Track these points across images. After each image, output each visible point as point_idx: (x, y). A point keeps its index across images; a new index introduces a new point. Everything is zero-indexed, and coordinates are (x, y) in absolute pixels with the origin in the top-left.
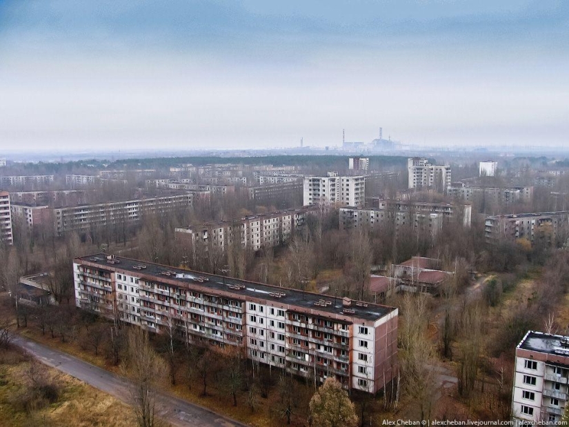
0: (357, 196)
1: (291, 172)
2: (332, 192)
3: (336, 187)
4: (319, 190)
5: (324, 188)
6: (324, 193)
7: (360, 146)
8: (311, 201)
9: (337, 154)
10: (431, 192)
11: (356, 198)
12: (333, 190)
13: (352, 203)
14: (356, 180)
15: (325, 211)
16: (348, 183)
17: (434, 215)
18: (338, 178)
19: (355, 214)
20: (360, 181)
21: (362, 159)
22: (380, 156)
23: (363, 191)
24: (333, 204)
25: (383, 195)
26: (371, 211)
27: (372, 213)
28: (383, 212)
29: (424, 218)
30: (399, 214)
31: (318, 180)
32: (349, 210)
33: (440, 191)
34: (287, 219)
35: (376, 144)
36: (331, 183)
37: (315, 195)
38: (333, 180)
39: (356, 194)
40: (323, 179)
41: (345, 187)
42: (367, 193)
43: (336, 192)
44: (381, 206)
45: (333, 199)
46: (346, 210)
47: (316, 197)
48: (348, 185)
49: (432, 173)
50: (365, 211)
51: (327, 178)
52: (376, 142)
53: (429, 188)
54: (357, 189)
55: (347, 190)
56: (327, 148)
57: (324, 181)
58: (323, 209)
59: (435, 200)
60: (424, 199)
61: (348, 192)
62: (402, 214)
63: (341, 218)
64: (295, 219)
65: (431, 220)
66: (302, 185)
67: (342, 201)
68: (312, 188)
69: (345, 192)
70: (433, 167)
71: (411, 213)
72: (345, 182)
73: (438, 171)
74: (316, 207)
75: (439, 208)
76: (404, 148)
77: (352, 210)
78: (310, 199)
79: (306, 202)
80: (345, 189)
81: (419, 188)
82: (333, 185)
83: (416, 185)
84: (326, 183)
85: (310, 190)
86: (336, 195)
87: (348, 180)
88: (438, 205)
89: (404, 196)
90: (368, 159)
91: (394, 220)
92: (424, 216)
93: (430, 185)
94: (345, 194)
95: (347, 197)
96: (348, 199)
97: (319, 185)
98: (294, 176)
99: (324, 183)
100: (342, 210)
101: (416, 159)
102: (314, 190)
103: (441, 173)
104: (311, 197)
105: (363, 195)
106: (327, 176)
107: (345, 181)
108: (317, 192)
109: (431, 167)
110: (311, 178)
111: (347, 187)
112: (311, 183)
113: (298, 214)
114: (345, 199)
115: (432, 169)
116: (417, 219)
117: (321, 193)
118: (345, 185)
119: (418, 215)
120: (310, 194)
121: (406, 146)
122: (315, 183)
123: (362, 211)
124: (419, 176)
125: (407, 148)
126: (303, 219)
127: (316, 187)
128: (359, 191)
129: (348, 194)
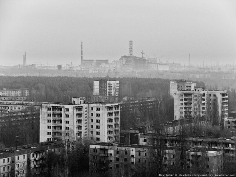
0: (111, 129)
1: (15, 98)
2: (78, 124)
3: (83, 118)
4: (61, 122)
5: (67, 119)
6: (67, 125)
7: (104, 65)
8: (50, 136)
9: (74, 76)
10: (204, 124)
11: (110, 132)
12: (80, 121)
13: (104, 138)
14: (110, 108)
15: (71, 149)
16: (98, 112)
17: (211, 153)
18: (85, 106)
19: (111, 152)
20: (114, 110)
21: (112, 82)
22: (132, 78)
23: (119, 122)
24: (79, 139)
25: (144, 127)
26: (132, 149)
27: (133, 151)
28: (146, 150)
29: (199, 156)
30: (167, 151)
31: (60, 109)
32: (103, 147)
33: (215, 123)
34: (21, 159)
35: (124, 63)
36: (77, 112)
37: (55, 127)
38: (80, 109)
39: (110, 126)
40: (67, 106)
41: (95, 118)
42: (123, 125)
43: (83, 124)
44: (141, 142)
45: (79, 133)
46: (98, 147)
47: (57, 131)
48: (98, 115)
49: (204, 100)
50: (124, 149)
51: (72, 106)
52: (124, 60)
53: (202, 119)
54: (110, 121)
55: (98, 121)
56: (60, 67)
57: (68, 110)
58: (68, 146)
59: (210, 134)
60: (197, 132)
61: (98, 124)
62: (171, 152)
63: (91, 158)
64: (32, 159)
65: (208, 159)
66: (38, 115)
67: (91, 136)
68: (51, 118)
69: (95, 124)
70: (206, 92)
71: (183, 150)
72: (95, 112)
73: (212, 97)
74: (59, 143)
75: (216, 144)
76: (161, 68)
77: (106, 147)
78: (49, 133)
79: (43, 138)
80: (95, 121)
81: (188, 119)
82: (80, 115)
83: (183, 115)
84: (70, 113)
85: (49, 121)
86: (83, 128)
87: (98, 109)
88: (215, 140)
89: (170, 129)
90: (118, 82)
91: (162, 160)
92: (199, 154)
93: (202, 115)
94: (95, 127)
95: (98, 130)
96: (98, 133)
97: (61, 115)
98: (22, 104)
99: (67, 113)
100: (92, 147)
101: (181, 83)
102: (55, 121)
103: (216, 100)
104: (50, 130)
105: (118, 128)
106: (71, 104)
107: (95, 109)
108: (58, 124)
109: (202, 92)
110: (50, 105)
111: (98, 118)
112: (51, 112)
113: (36, 152)
114: (95, 133)
115: (204, 95)
116: (191, 158)
117: (63, 125)
118: (95, 115)
119: (193, 153)
120: (49, 127)
121: (163, 65)
122: (57, 112)
123: (119, 148)
124: (188, 105)
125: (166, 68)
126: (42, 159)
127: (56, 118)
128: (113, 123)
129: (98, 127)
